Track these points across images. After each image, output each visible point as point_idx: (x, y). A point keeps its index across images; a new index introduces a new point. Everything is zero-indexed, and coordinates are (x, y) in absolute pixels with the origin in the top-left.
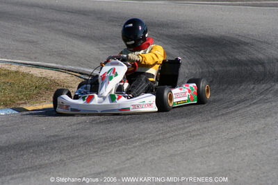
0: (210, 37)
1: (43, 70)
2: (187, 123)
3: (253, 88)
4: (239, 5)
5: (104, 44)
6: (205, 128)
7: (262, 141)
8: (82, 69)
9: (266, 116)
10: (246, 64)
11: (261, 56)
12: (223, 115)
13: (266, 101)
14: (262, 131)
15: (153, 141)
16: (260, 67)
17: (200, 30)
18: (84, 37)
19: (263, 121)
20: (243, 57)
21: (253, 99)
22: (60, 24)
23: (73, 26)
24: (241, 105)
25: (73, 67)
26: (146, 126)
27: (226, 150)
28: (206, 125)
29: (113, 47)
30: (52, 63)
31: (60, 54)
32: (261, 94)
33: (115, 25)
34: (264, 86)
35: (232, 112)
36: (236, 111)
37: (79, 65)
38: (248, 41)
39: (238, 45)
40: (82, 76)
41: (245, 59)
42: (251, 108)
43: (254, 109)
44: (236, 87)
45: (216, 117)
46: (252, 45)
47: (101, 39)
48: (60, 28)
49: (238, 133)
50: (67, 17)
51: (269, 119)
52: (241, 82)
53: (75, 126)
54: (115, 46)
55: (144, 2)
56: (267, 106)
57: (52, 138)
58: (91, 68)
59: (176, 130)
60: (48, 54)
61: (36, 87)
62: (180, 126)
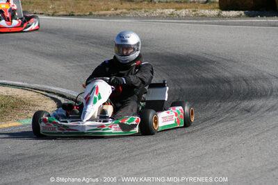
0: (177, 56)
1: (9, 89)
2: (153, 141)
3: (220, 107)
4: (206, 23)
5: (70, 62)
6: (171, 146)
7: (228, 159)
8: (48, 87)
9: (232, 134)
10: (213, 83)
11: (227, 74)
12: (189, 133)
13: (232, 119)
14: (227, 149)
15: (119, 159)
16: (226, 85)
17: (167, 48)
18: (50, 55)
19: (228, 139)
20: (209, 76)
21: (219, 117)
22: (26, 42)
23: (39, 44)
24: (207, 124)
25: (39, 86)
26: (112, 145)
27: (192, 168)
28: (172, 143)
29: (81, 66)
30: (18, 81)
31: (27, 73)
32: (227, 112)
33: (82, 44)
34: (230, 104)
35: (198, 130)
36: (202, 129)
37: (46, 84)
38: (214, 60)
39: (205, 64)
40: (48, 94)
41: (211, 77)
42: (218, 126)
43: (220, 127)
44: (202, 105)
45: (182, 135)
46: (218, 63)
47: (67, 57)
48: (26, 46)
49: (204, 152)
51: (235, 137)
52: (207, 100)
54: (81, 64)
55: (111, 20)
57: (18, 157)
58: (57, 86)
59: (142, 148)
60: (14, 72)
61: (2, 106)
62: (146, 145)
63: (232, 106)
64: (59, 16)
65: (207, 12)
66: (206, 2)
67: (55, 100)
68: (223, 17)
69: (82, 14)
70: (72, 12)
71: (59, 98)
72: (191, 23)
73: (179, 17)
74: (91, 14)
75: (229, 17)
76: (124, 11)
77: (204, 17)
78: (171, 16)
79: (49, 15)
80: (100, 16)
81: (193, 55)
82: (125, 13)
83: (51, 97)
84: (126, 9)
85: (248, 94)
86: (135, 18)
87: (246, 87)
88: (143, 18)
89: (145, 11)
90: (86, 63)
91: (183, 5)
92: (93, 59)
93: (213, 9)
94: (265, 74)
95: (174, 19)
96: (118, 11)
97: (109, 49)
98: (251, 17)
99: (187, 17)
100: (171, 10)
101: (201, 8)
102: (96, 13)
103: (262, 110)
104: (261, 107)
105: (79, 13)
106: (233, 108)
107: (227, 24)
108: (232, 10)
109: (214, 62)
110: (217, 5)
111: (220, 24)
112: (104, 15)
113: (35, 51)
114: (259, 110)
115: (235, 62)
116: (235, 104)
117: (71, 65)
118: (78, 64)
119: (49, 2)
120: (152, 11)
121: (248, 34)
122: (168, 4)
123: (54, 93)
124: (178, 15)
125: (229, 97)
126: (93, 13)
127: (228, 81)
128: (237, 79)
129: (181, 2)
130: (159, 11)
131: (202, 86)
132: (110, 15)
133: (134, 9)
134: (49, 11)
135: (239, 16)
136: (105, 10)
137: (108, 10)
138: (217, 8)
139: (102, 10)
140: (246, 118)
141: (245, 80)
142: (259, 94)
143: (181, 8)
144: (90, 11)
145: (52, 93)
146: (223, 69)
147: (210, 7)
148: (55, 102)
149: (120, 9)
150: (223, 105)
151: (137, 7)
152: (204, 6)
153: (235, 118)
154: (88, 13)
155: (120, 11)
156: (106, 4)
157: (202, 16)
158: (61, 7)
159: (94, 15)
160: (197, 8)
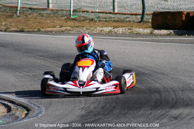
63: (162, 113)
64: (11, 31)
65: (141, 30)
66: (141, 22)
67: (6, 106)
68: (155, 35)
69: (31, 30)
70: (23, 29)
71: (9, 104)
72: (127, 40)
73: (117, 35)
74: (39, 30)
75: (161, 35)
76: (68, 28)
77: (138, 34)
78: (110, 34)
79: (2, 31)
80: (47, 32)
82: (69, 30)
83: (2, 103)
84: (70, 26)
85: (176, 103)
87: (174, 97)
89: (87, 29)
91: (120, 24)
92: (40, 70)
93: (146, 28)
94: (191, 86)
95: (112, 36)
96: (63, 28)
97: (55, 61)
98: (179, 35)
99: (123, 34)
100: (110, 28)
101: (136, 27)
102: (44, 30)
103: (188, 117)
104: (188, 115)
105: (28, 30)
106: (162, 115)
107: (158, 41)
108: (163, 29)
109: (147, 74)
110: (150, 25)
111: (152, 41)
112: (51, 32)
114: (185, 117)
115: (165, 75)
117: (21, 75)
118: (27, 74)
119: (2, 19)
120: (92, 28)
121: (177, 50)
122: (107, 23)
123: (5, 100)
124: (116, 33)
125: (159, 106)
126: (41, 30)
127: (158, 91)
128: (166, 90)
129: (118, 21)
130: (99, 28)
131: (135, 95)
132: (56, 32)
133: (77, 27)
134: (2, 27)
135: (169, 35)
136: (52, 27)
137: (54, 27)
138: (150, 27)
139: (49, 27)
140: (174, 124)
141: (174, 91)
142: (185, 103)
143: (118, 27)
144: (38, 27)
145: (3, 99)
146: (154, 80)
147: (143, 26)
148: (6, 107)
149: (64, 26)
150: (154, 112)
151: (80, 25)
152: (139, 25)
153: (164, 124)
154: (37, 30)
155: (65, 28)
156: (52, 22)
157: (137, 34)
158: (13, 24)
159: (42, 31)
160: (132, 27)
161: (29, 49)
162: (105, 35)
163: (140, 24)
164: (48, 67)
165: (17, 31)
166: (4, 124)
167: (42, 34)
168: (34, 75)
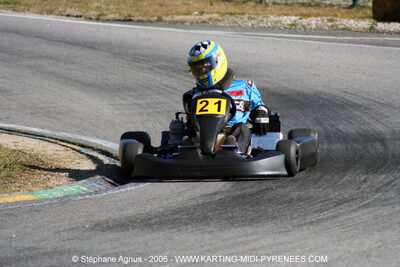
0: (299, 94)
1: (19, 139)
2: (251, 235)
3: (365, 181)
4: (349, 42)
5: (122, 98)
6: (281, 244)
8: (84, 138)
9: (384, 228)
10: (356, 141)
11: (380, 128)
12: (312, 223)
13: (385, 202)
14: (374, 253)
16: (378, 145)
17: (282, 80)
18: (90, 85)
19: (377, 236)
20: (350, 128)
21: (363, 198)
22: (51, 62)
23: (72, 67)
24: (344, 208)
25: (69, 135)
26: (183, 237)
28: (283, 238)
29: (138, 105)
30: (35, 127)
31: (49, 113)
32: (377, 191)
33: (142, 68)
34: (382, 178)
35: (327, 219)
36: (334, 217)
37: (79, 132)
38: (360, 103)
39: (343, 108)
40: (83, 150)
41: (353, 131)
42: (360, 213)
43: (365, 215)
44: (336, 177)
45: (300, 226)
46: (367, 108)
47: (118, 90)
48: (51, 69)
50: (64, 51)
51: (388, 233)
52: (345, 170)
53: (65, 234)
54: (141, 102)
55: (191, 31)
56: (385, 211)
57: (27, 253)
58: (98, 137)
59: (233, 246)
60: (30, 111)
61: (5, 167)
62: (240, 240)
63: (386, 181)
64: (108, 21)
66: (352, 6)
67: (94, 159)
68: (378, 32)
69: (145, 19)
70: (130, 16)
71: (101, 157)
73: (306, 30)
74: (160, 20)
75: (389, 33)
76: (215, 16)
77: (347, 30)
78: (292, 28)
79: (90, 19)
80: (174, 24)
81: (325, 94)
82: (217, 20)
83: (88, 155)
84: (217, 13)
86: (232, 28)
88: (246, 29)
89: (250, 18)
90: (148, 101)
91: (313, 10)
92: (160, 94)
93: (362, 18)
95: (297, 33)
96: (205, 17)
97: (187, 79)
99: (319, 30)
100: (293, 18)
101: (343, 17)
102: (168, 18)
105: (141, 18)
106: (387, 184)
107: (384, 44)
108: (394, 20)
109: (360, 106)
110: (370, 12)
112: (182, 22)
113: (66, 78)
115: (394, 108)
116: (391, 178)
117: (124, 103)
120: (260, 18)
122: (288, 8)
123: (93, 149)
124: (304, 27)
125: (382, 166)
126: (164, 18)
127: (380, 139)
128: (396, 136)
129: (310, 5)
130: (272, 18)
131: (338, 145)
132: (192, 23)
133: (231, 14)
134: (93, 12)
136: (184, 14)
137: (189, 13)
138: (368, 17)
139: (179, 14)
143: (309, 15)
144: (159, 14)
145: (89, 147)
146: (373, 118)
147: (357, 15)
148: (94, 163)
149: (208, 13)
150: (371, 177)
151: (237, 11)
152: (348, 13)
153: (390, 202)
154: (156, 18)
155: (208, 16)
156: (185, 4)
157: (344, 29)
158: (112, 7)
159: (165, 21)
160: (336, 16)
161: (140, 55)
162: (283, 32)
163: (350, 11)
164: (176, 89)
165: (118, 21)
166: (90, 194)
167: (164, 26)
168: (147, 104)
